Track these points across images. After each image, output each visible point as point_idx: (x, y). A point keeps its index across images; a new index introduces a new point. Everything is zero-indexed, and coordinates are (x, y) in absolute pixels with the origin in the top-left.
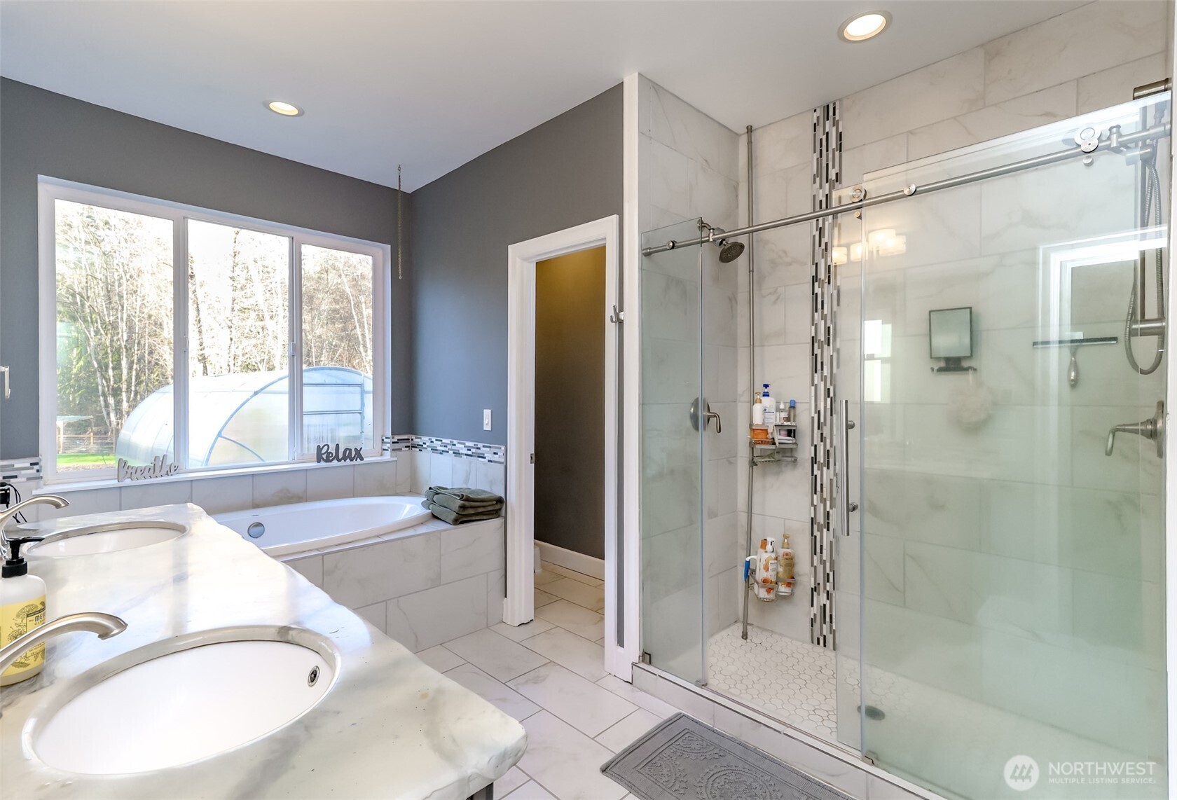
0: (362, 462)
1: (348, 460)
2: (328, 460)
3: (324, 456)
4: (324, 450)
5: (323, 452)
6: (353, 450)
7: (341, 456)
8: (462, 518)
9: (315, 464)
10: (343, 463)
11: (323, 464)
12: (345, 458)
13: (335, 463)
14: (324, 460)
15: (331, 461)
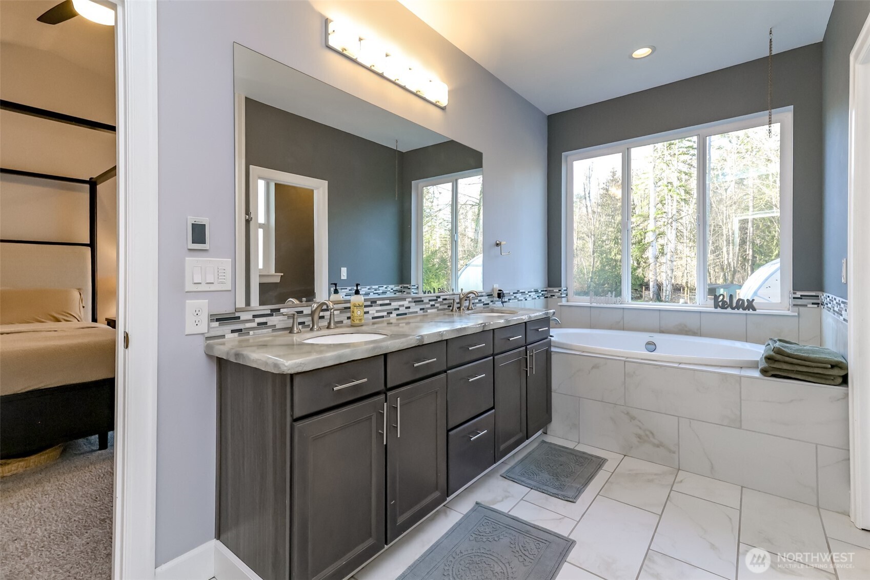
0: (754, 312)
1: (741, 309)
2: (723, 307)
3: (720, 304)
4: (721, 297)
5: (720, 300)
6: (746, 301)
7: (734, 305)
8: (772, 371)
9: (713, 309)
10: (736, 311)
11: (719, 310)
12: (737, 307)
13: (729, 310)
14: (720, 307)
15: (726, 308)
